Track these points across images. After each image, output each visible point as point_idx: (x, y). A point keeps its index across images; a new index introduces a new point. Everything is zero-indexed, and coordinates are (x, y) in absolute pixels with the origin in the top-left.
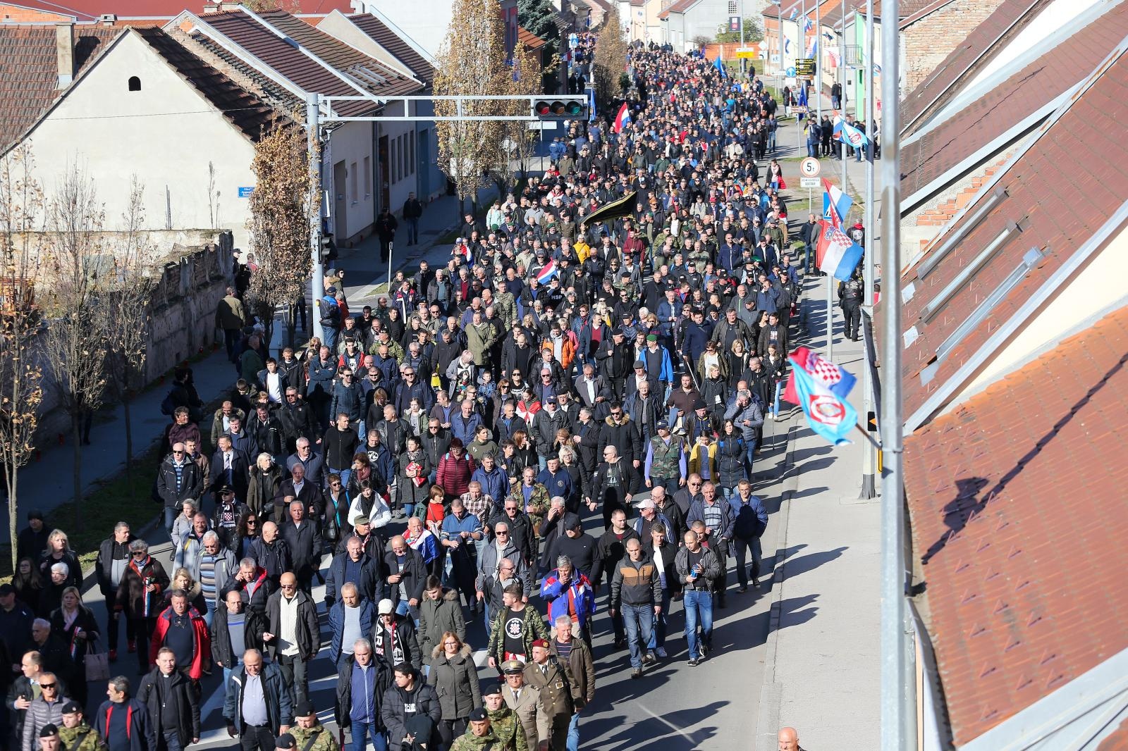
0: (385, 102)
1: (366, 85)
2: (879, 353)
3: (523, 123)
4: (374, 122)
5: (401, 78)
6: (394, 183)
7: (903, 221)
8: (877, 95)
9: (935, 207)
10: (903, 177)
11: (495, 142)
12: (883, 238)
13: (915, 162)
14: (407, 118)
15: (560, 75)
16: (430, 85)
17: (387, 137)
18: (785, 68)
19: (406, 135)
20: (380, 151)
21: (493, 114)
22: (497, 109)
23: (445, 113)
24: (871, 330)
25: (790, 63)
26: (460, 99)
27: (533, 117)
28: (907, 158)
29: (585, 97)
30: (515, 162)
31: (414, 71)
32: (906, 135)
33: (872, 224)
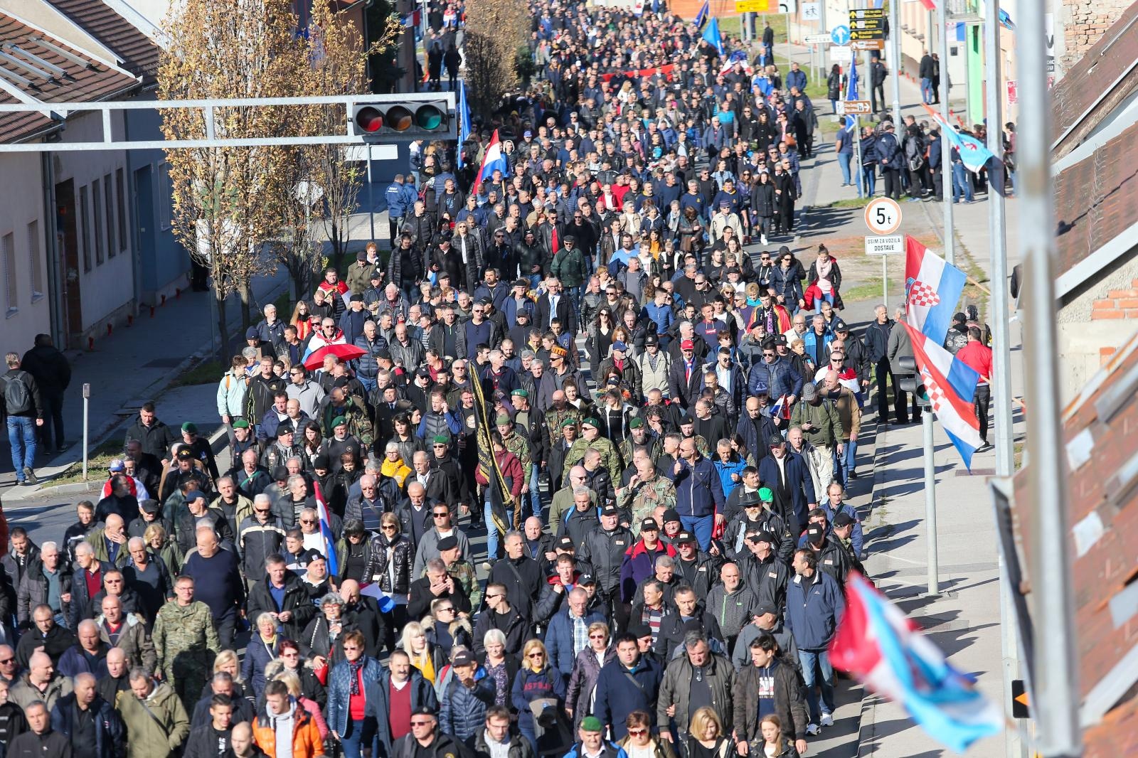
0: (64, 115)
1: (25, 81)
2: (1028, 564)
3: (333, 148)
4: (44, 154)
5: (94, 68)
6: (87, 269)
7: (1065, 313)
8: (1008, 72)
9: (1128, 283)
10: (1064, 228)
11: (282, 186)
12: (1026, 347)
13: (1085, 199)
14: (108, 144)
15: (402, 55)
16: (151, 80)
17: (70, 182)
18: (830, 29)
19: (108, 177)
20: (59, 209)
21: (276, 133)
22: (284, 122)
23: (181, 134)
24: (1010, 522)
25: (839, 20)
26: (210, 105)
27: (351, 137)
28: (1070, 191)
29: (450, 96)
30: (320, 224)
31: (118, 53)
32: (1066, 147)
33: (1006, 320)
